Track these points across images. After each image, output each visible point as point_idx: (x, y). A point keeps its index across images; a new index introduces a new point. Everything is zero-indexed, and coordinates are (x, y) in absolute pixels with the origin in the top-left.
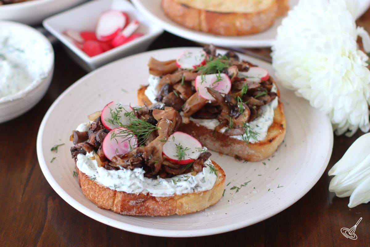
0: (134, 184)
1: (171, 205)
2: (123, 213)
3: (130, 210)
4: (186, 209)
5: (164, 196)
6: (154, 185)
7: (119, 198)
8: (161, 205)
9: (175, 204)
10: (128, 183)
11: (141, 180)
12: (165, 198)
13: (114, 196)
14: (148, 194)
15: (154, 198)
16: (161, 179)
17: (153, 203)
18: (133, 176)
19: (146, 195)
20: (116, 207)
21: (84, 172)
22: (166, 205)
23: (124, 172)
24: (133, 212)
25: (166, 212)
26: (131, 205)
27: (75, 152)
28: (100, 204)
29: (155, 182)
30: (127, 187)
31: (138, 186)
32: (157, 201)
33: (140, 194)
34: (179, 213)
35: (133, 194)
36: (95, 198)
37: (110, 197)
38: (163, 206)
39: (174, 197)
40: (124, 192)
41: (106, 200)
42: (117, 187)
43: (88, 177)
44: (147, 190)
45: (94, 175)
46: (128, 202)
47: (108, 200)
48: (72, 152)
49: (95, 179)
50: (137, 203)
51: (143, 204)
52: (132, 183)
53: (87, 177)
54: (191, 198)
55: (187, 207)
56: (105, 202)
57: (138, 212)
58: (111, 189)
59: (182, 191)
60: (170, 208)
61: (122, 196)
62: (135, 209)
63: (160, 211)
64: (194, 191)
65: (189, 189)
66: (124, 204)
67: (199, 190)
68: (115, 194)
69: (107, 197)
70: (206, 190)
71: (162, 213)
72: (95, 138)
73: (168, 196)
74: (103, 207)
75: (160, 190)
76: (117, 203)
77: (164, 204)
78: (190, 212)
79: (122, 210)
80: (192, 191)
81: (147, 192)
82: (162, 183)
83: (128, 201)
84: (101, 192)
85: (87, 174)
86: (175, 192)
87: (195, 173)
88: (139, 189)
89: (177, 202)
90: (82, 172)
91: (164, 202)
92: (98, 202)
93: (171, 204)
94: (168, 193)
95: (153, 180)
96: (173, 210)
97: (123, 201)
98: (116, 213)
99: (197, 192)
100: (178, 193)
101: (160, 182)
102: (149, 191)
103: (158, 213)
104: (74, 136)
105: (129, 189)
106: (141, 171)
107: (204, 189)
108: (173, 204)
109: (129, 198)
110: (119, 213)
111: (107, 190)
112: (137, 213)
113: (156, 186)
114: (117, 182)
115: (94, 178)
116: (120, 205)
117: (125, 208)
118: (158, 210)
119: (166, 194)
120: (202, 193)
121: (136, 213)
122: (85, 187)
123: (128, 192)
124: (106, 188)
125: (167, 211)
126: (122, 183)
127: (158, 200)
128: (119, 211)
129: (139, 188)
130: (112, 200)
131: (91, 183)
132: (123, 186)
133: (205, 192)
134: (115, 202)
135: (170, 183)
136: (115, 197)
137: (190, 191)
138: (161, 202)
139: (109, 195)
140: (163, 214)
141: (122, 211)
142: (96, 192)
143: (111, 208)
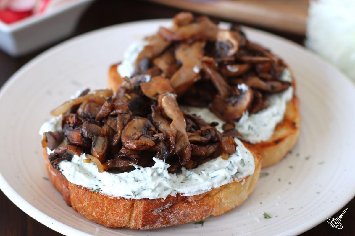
0: (159, 185)
1: (207, 204)
2: (145, 228)
3: (154, 222)
4: (225, 206)
5: (198, 194)
6: (182, 182)
7: (139, 208)
8: (194, 207)
9: (212, 201)
10: (152, 186)
11: (166, 178)
12: (200, 195)
13: (131, 208)
14: (178, 194)
15: (184, 199)
16: (188, 172)
17: (185, 206)
18: (155, 174)
19: (175, 196)
20: (135, 221)
21: (79, 184)
22: (201, 205)
23: (142, 172)
24: (158, 225)
25: (200, 214)
26: (156, 215)
27: (56, 159)
28: (111, 222)
29: (182, 177)
30: (151, 191)
31: (165, 187)
32: (188, 203)
33: (167, 197)
34: (216, 213)
35: (159, 200)
36: (102, 216)
37: (126, 210)
38: (197, 207)
39: (211, 192)
40: (146, 199)
41: (119, 214)
42: (136, 193)
43: (89, 190)
44: (175, 191)
45: (97, 186)
46: (152, 211)
47: (123, 214)
48: (51, 161)
49: (99, 190)
50: (162, 210)
51: (171, 210)
52: (157, 184)
53: (87, 190)
54: (231, 190)
55: (226, 203)
56: (118, 218)
57: (165, 222)
58: (127, 199)
59: (221, 182)
60: (206, 208)
61: (145, 204)
62: (160, 220)
63: (193, 215)
64: (234, 180)
65: (229, 177)
66: (147, 216)
67: (241, 177)
68: (133, 205)
69: (122, 211)
70: (248, 176)
71: (195, 217)
72: (82, 134)
73: (203, 192)
74: (115, 225)
75: (192, 187)
76: (136, 215)
77: (198, 204)
78: (229, 209)
79: (144, 223)
80: (232, 180)
81: (176, 192)
82: (191, 177)
83: (151, 209)
84: (112, 206)
85: (84, 186)
86: (212, 185)
87: (227, 155)
88: (166, 191)
89: (213, 199)
90: (75, 184)
91: (198, 201)
92: (107, 220)
93: (207, 202)
94: (204, 189)
95: (179, 176)
96: (209, 210)
97: (146, 211)
98: (135, 230)
99: (237, 180)
100: (216, 186)
101: (188, 176)
102: (178, 191)
103: (191, 218)
104: (48, 140)
105: (153, 193)
106: (165, 166)
107: (245, 174)
108: (210, 202)
109: (153, 205)
110: (139, 229)
111: (121, 201)
112: (164, 225)
113: (184, 182)
114: (136, 187)
115: (97, 190)
116: (141, 217)
117: (148, 221)
118: (190, 215)
119: (202, 190)
120: (244, 180)
121: (162, 224)
122: (84, 204)
123: (151, 198)
124: (119, 199)
125: (202, 213)
126: (143, 187)
127: (190, 201)
128: (140, 226)
129: (166, 189)
130: (129, 214)
131: (94, 196)
132: (144, 191)
133: (247, 178)
134: (134, 215)
135: (201, 175)
136: (133, 209)
137: (229, 180)
138: (194, 202)
139: (124, 207)
140: (197, 219)
141: (143, 226)
142: (103, 207)
143: (128, 224)
